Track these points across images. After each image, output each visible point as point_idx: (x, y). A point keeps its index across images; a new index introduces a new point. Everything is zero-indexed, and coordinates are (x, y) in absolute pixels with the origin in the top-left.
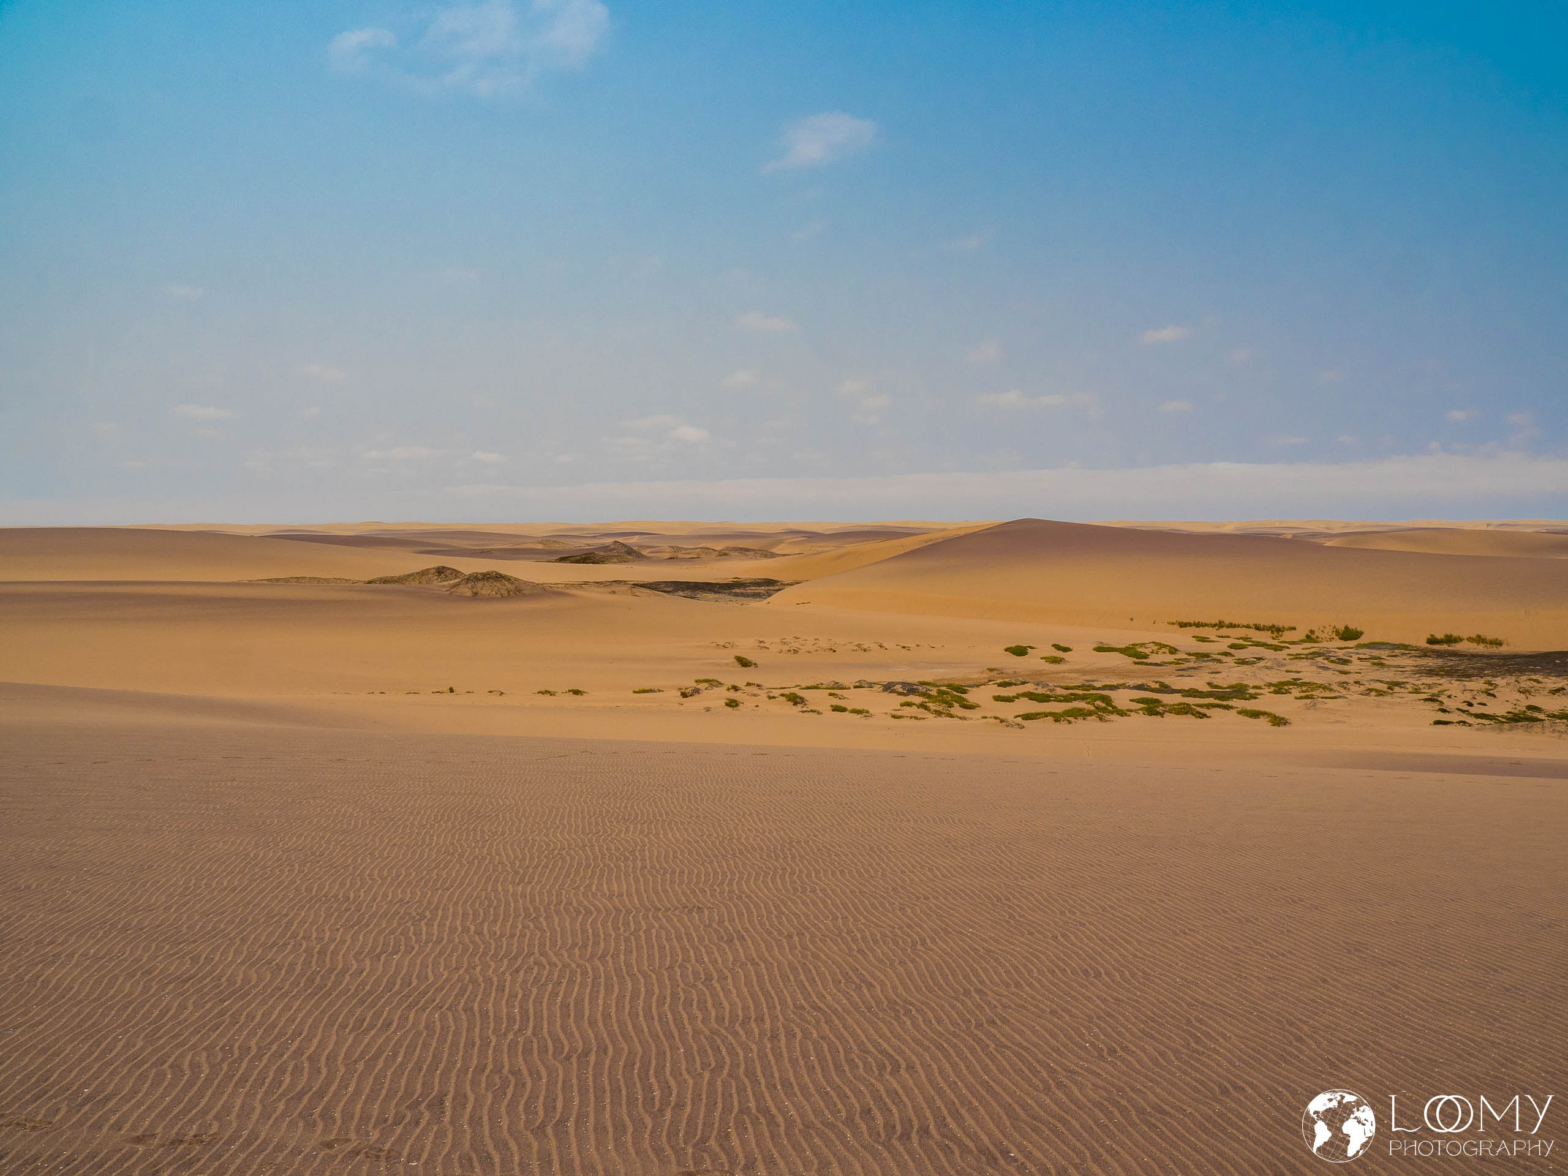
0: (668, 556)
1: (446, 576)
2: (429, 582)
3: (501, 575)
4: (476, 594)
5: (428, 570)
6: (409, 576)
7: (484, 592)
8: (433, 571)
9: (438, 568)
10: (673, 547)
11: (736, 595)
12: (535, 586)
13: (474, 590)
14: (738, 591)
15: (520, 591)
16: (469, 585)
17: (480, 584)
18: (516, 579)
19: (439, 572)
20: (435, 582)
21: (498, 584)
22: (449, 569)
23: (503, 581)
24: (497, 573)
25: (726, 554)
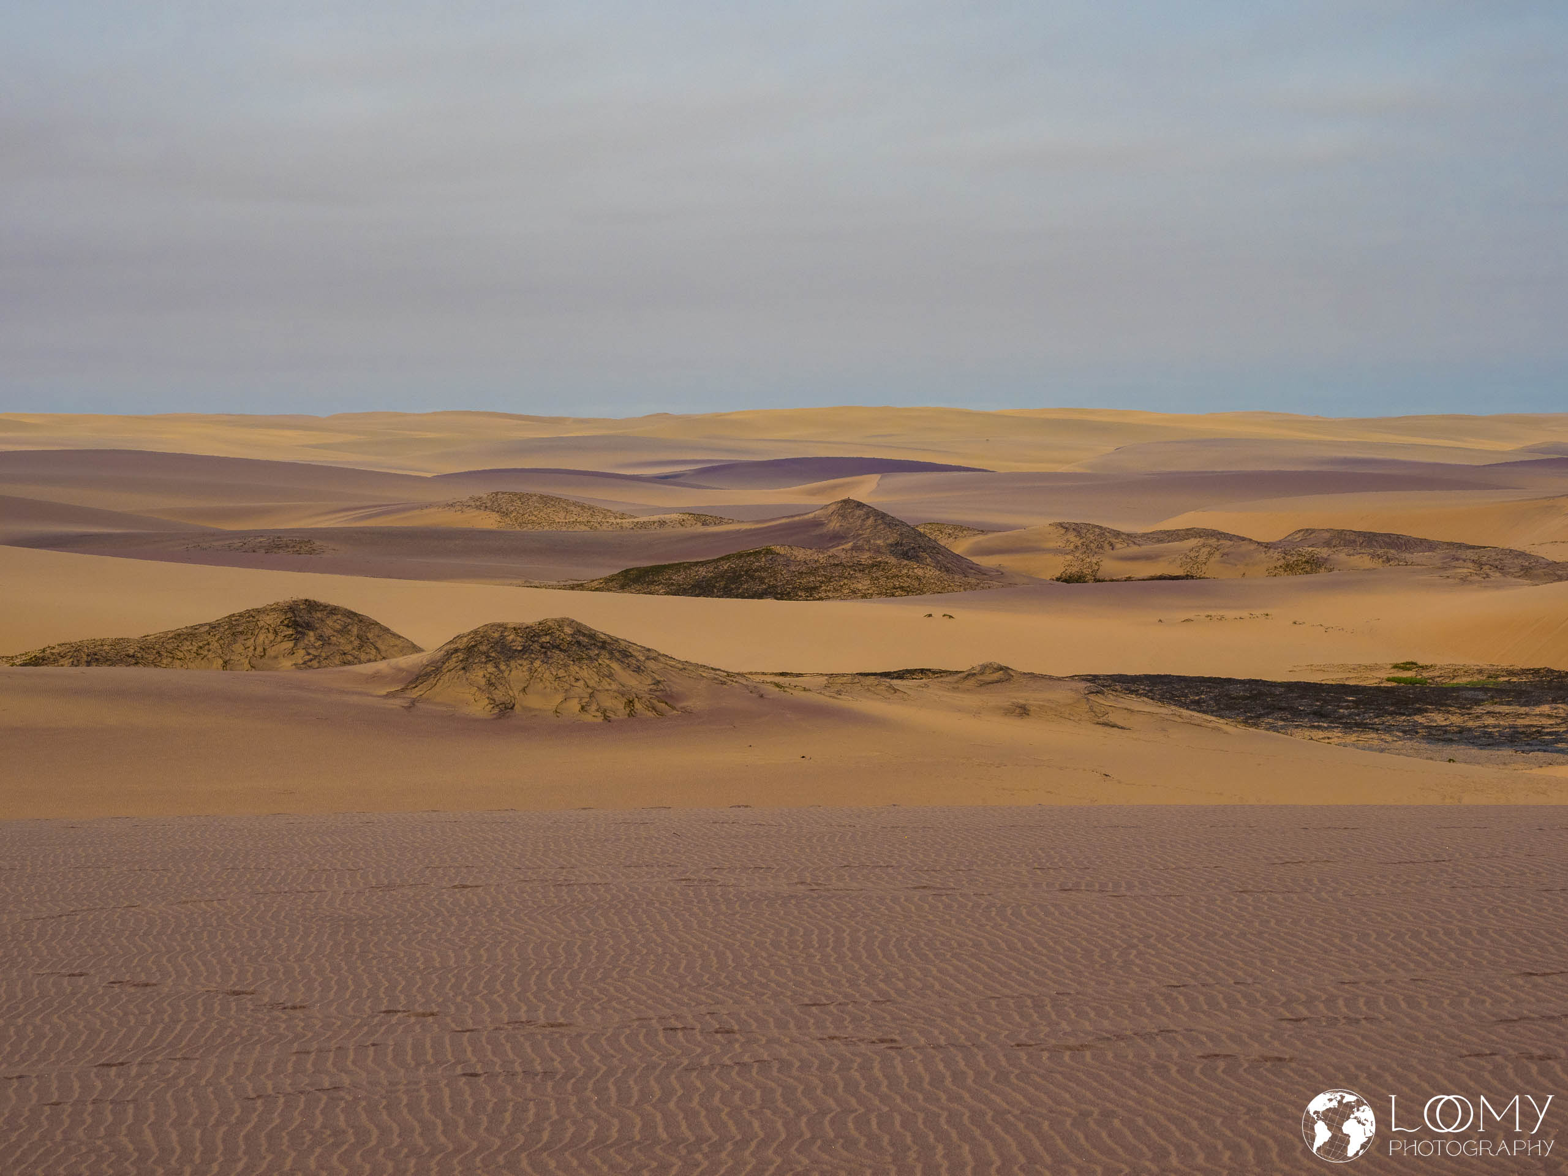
0: (1058, 565)
1: (325, 641)
2: (259, 659)
3: (592, 636)
4: (506, 709)
5: (252, 615)
6: (180, 637)
7: (533, 701)
8: (269, 620)
9: (292, 608)
10: (1077, 529)
11: (1439, 736)
12: (723, 679)
13: (499, 695)
14: (1438, 719)
15: (669, 698)
16: (479, 675)
17: (517, 673)
18: (651, 655)
19: (294, 624)
20: (287, 663)
21: (586, 673)
22: (333, 611)
23: (604, 660)
24: (580, 630)
25: (1314, 564)
